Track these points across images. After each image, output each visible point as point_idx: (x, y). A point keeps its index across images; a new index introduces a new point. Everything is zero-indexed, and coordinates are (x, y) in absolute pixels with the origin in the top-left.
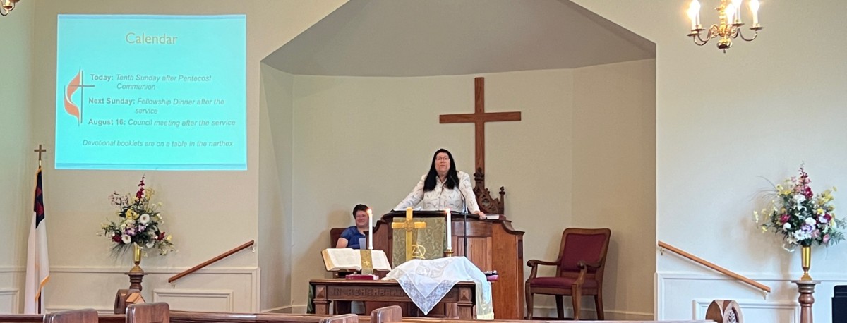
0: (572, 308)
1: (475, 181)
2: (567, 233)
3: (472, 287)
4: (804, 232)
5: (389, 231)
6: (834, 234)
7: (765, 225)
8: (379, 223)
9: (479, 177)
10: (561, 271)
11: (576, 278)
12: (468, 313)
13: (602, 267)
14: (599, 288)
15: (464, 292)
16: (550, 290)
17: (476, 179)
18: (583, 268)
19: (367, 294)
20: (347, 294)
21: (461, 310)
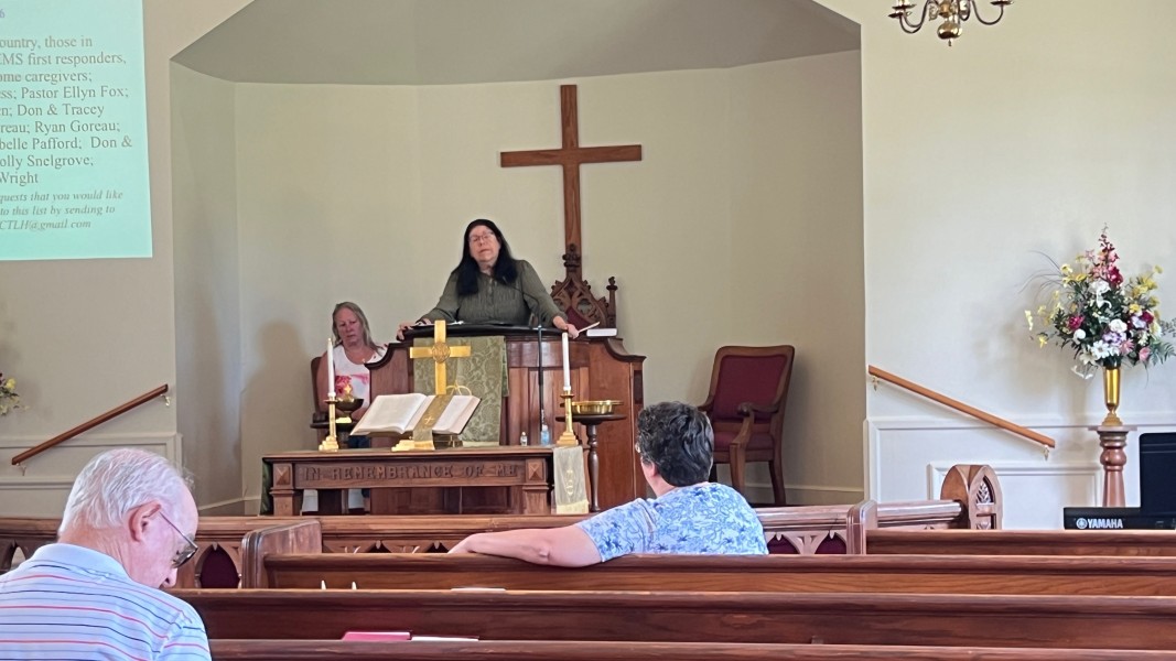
1: (565, 268)
2: (726, 353)
3: (549, 458)
4: (1107, 345)
5: (407, 362)
6: (1158, 347)
7: (1043, 334)
8: (391, 348)
9: (573, 259)
11: (738, 433)
12: (542, 503)
13: (780, 413)
14: (776, 450)
15: (534, 466)
17: (565, 265)
18: (747, 415)
19: (366, 475)
20: (330, 477)
21: (530, 498)
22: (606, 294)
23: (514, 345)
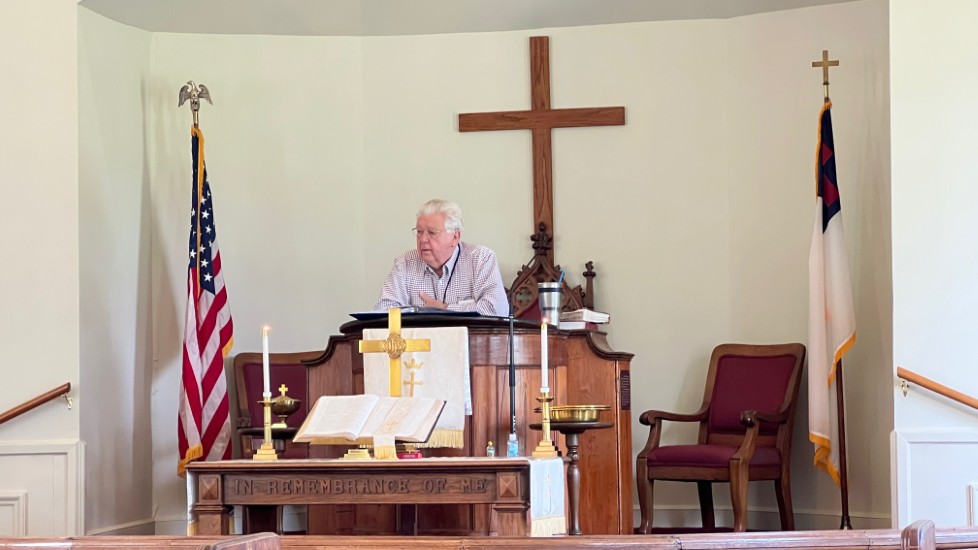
0: (731, 508)
1: (533, 250)
2: (722, 354)
3: (523, 470)
5: (354, 359)
8: (334, 341)
9: (543, 240)
10: (709, 433)
11: (739, 447)
12: (515, 523)
13: (788, 421)
14: (784, 468)
15: (507, 481)
16: (687, 471)
17: (534, 247)
18: (751, 425)
19: (307, 491)
20: (263, 491)
21: (501, 519)
22: (582, 282)
23: (480, 340)
